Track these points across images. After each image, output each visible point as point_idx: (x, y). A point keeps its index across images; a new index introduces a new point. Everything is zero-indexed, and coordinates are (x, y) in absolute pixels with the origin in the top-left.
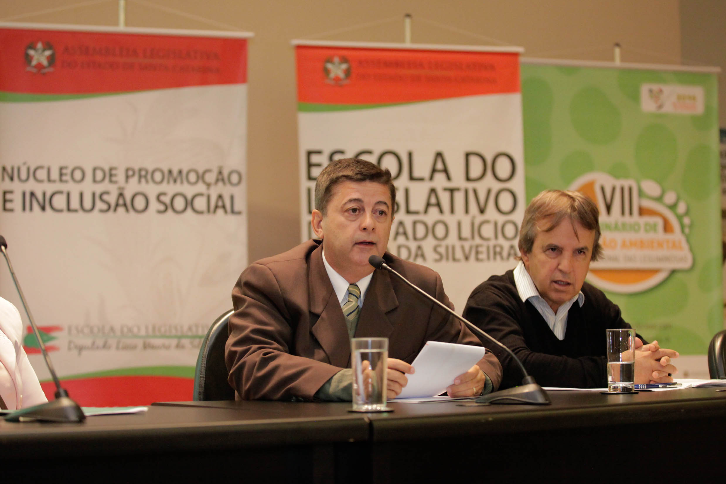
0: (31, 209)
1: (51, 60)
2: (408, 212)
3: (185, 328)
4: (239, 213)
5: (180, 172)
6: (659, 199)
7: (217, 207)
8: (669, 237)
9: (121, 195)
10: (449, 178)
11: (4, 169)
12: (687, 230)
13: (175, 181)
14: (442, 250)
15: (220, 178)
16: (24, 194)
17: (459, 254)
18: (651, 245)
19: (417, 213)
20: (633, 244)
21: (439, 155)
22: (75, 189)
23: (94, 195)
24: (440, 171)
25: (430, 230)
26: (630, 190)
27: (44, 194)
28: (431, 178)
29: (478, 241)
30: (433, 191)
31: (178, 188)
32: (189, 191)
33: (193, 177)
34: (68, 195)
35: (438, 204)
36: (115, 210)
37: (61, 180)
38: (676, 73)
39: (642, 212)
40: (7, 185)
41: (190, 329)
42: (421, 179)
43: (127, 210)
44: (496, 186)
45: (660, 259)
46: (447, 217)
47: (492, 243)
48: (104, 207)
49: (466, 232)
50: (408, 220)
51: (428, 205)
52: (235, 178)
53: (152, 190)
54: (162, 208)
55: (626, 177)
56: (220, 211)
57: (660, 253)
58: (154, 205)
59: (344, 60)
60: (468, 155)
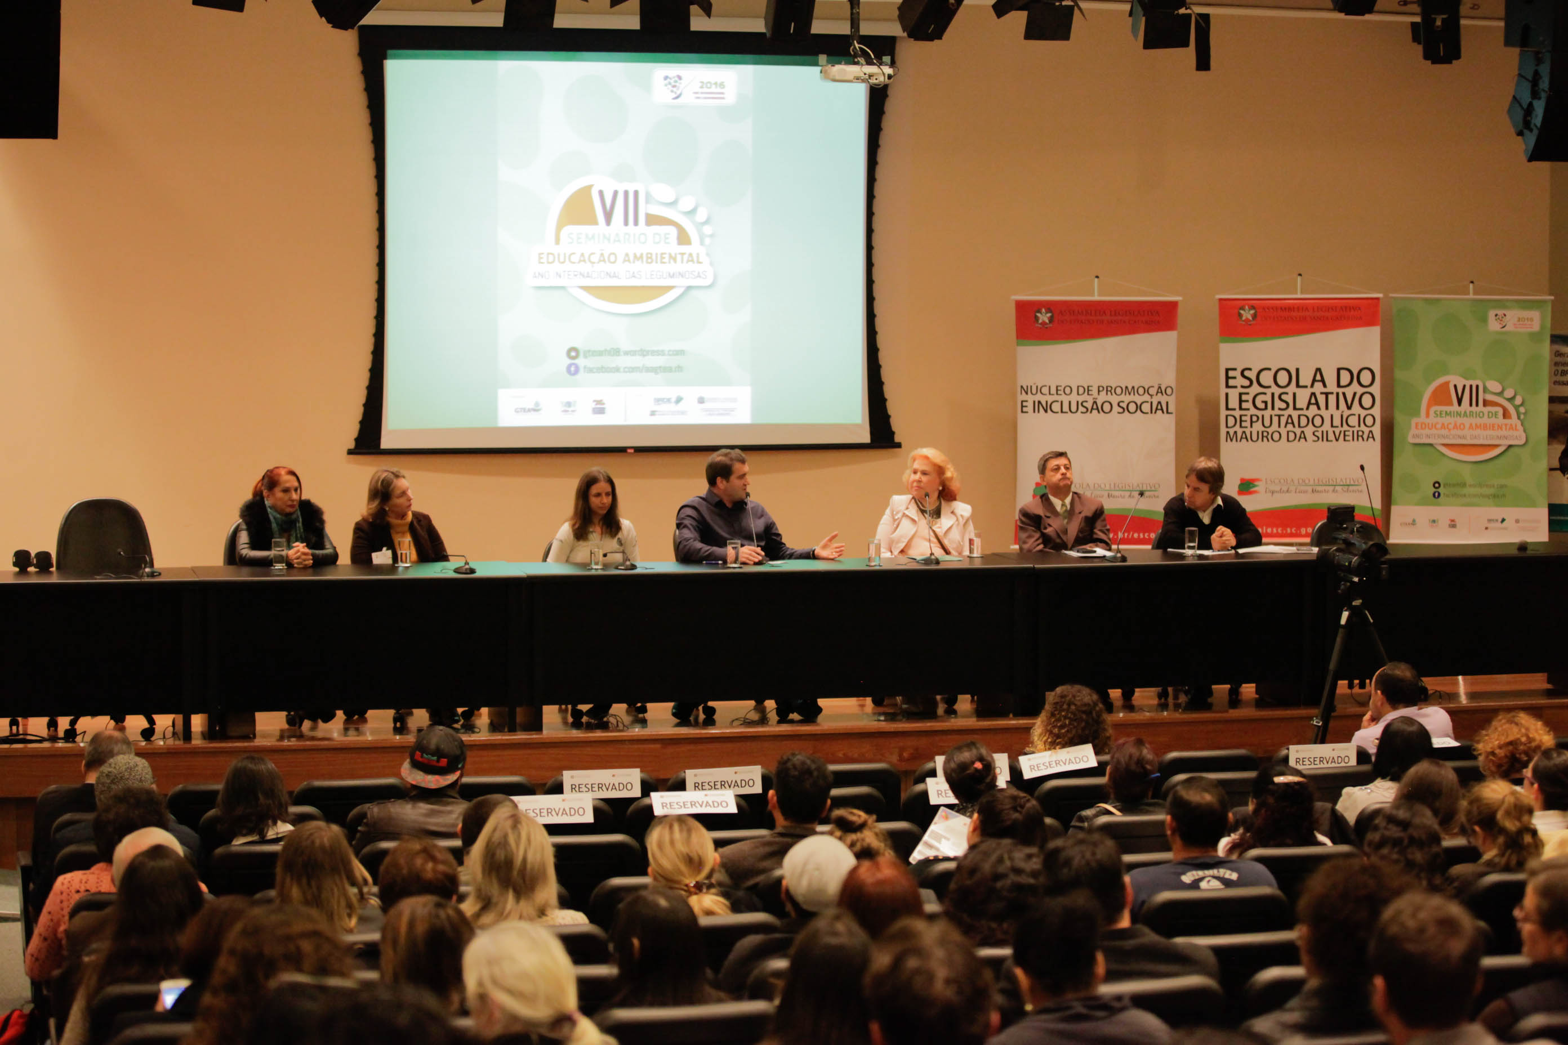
0: (1039, 412)
1: (1051, 319)
2: (1295, 408)
3: (1135, 484)
4: (1171, 413)
5: (1133, 388)
6: (1500, 394)
7: (1157, 409)
8: (1507, 421)
9: (1095, 402)
10: (1325, 386)
11: (1022, 387)
12: (1522, 417)
13: (1130, 394)
14: (1319, 434)
15: (1160, 391)
16: (1034, 402)
17: (1331, 437)
18: (1492, 427)
19: (1302, 409)
20: (1477, 427)
21: (1318, 370)
22: (1065, 399)
23: (1078, 402)
24: (1318, 381)
25: (1311, 421)
26: (1477, 387)
27: (1047, 402)
28: (1312, 386)
29: (1345, 427)
30: (1313, 394)
31: (1132, 398)
32: (1139, 400)
33: (1141, 391)
34: (1062, 402)
35: (1317, 404)
36: (1091, 412)
37: (1057, 394)
38: (1516, 301)
39: (1486, 403)
40: (1024, 397)
41: (1138, 485)
42: (1306, 387)
43: (1099, 412)
44: (1360, 390)
45: (1499, 438)
46: (1323, 412)
47: (1355, 430)
48: (1084, 410)
49: (1337, 422)
50: (1295, 414)
51: (1309, 403)
52: (1169, 391)
53: (1114, 399)
54: (1121, 410)
55: (1474, 379)
56: (1159, 412)
57: (1500, 433)
58: (1116, 408)
59: (1252, 307)
60: (1339, 370)
